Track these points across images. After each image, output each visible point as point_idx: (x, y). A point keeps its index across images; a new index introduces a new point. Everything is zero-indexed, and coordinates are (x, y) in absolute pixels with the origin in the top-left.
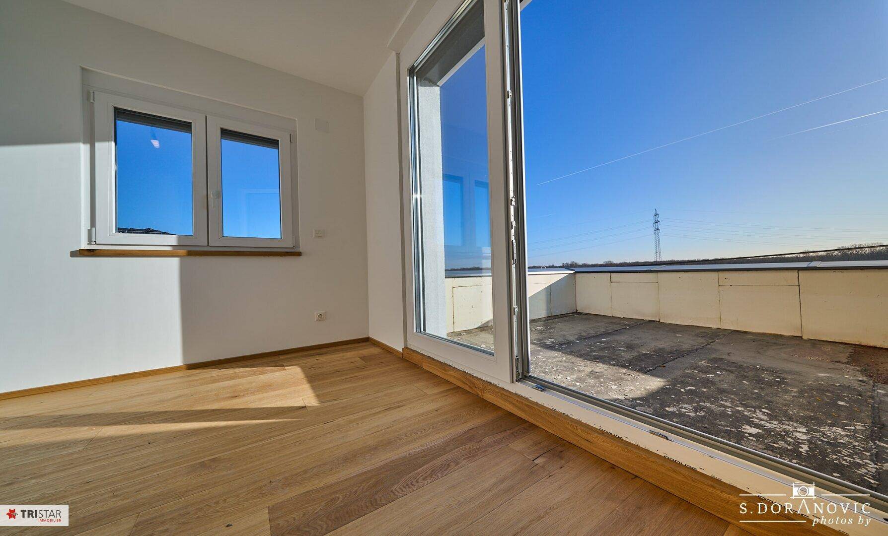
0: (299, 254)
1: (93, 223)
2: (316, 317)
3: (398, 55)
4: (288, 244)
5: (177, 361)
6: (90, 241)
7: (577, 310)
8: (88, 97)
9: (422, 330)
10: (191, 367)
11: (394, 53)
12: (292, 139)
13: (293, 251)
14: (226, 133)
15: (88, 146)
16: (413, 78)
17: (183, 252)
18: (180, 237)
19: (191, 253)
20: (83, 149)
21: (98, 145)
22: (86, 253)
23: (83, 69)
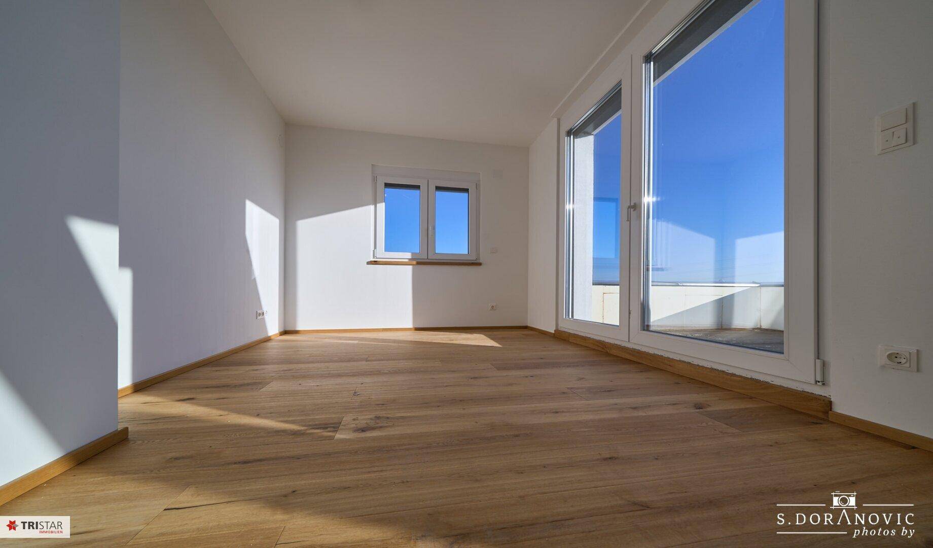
0: (480, 264)
1: (375, 247)
2: (490, 308)
3: (559, 120)
4: (473, 258)
5: (410, 325)
6: (374, 257)
7: (761, 326)
8: (375, 179)
9: (570, 317)
10: (417, 329)
11: (555, 120)
12: (477, 186)
13: (475, 262)
14: (438, 188)
15: (374, 206)
16: (570, 137)
17: (414, 262)
18: (413, 254)
19: (419, 263)
20: (372, 207)
21: (378, 205)
22: (373, 263)
23: (372, 165)
